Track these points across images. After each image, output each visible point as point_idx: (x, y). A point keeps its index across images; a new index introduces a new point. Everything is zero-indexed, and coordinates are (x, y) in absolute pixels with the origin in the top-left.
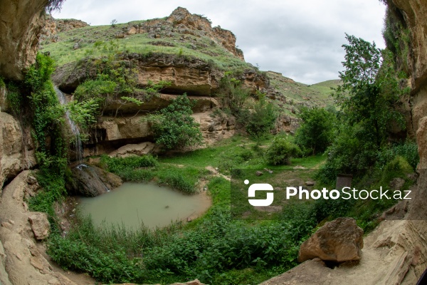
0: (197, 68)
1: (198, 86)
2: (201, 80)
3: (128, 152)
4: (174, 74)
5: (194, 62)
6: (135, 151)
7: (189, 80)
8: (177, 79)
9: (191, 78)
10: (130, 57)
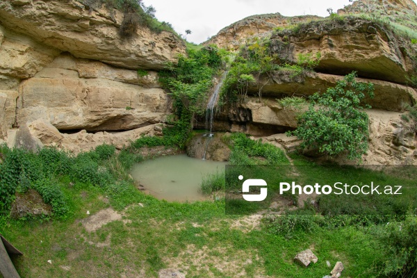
0: (360, 31)
1: (373, 60)
2: (373, 50)
3: (276, 140)
4: (331, 46)
5: (352, 22)
6: (281, 141)
7: (356, 50)
8: (340, 51)
9: (357, 48)
10: (281, 35)
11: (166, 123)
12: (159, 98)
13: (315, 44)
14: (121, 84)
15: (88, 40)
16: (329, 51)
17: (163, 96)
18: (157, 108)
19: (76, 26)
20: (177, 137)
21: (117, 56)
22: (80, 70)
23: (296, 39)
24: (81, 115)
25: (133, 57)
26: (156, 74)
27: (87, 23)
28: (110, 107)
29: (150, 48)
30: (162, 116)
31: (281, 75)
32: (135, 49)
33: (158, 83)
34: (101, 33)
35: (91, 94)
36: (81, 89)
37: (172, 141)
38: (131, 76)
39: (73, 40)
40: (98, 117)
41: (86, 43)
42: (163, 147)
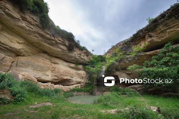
10: (126, 43)
11: (85, 83)
12: (83, 74)
13: (142, 40)
14: (69, 68)
15: (55, 49)
16: (150, 39)
17: (85, 73)
18: (82, 77)
19: (49, 42)
20: (89, 88)
21: (67, 57)
22: (52, 60)
23: (133, 42)
24: (50, 76)
25: (73, 58)
26: (82, 65)
27: (54, 42)
28: (64, 75)
29: (79, 56)
30: (84, 81)
31: (127, 58)
32: (74, 56)
33: (83, 69)
34: (60, 47)
35: (56, 69)
36: (52, 67)
37: (87, 90)
38: (73, 65)
39: (48, 47)
40: (58, 78)
41: (54, 50)
42: (83, 92)
